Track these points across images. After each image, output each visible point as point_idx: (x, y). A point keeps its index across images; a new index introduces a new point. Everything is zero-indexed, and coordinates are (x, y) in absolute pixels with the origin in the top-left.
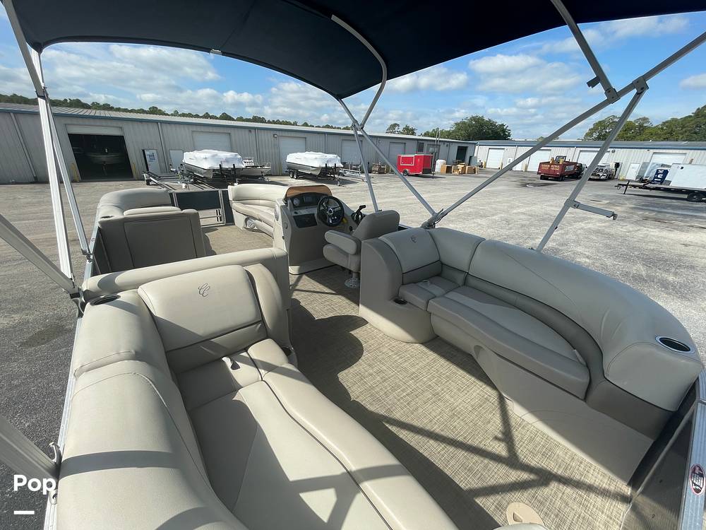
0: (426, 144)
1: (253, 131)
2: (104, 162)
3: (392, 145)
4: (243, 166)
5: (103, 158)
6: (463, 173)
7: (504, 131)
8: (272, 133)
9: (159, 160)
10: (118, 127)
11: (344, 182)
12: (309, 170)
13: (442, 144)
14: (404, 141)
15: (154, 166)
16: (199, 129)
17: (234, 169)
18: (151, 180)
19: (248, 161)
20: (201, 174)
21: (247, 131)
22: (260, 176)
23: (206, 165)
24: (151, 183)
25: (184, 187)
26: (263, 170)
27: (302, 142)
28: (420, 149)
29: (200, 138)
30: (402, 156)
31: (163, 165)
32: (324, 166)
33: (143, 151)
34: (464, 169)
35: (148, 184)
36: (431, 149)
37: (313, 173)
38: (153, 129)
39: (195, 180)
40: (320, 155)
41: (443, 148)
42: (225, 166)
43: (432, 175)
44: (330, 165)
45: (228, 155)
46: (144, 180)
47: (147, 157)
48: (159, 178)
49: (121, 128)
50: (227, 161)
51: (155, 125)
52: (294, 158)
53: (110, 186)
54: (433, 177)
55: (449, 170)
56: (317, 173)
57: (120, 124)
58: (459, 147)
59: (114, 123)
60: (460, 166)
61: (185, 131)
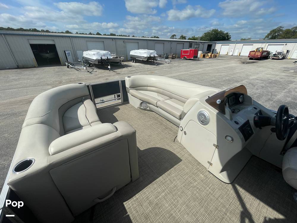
0: (193, 44)
1: (114, 40)
2: (48, 57)
3: (178, 45)
4: (112, 58)
5: (47, 55)
6: (211, 57)
7: (228, 36)
8: (123, 40)
9: (72, 56)
10: (51, 40)
11: (158, 64)
12: (141, 58)
13: (200, 44)
14: (183, 43)
15: (70, 59)
16: (89, 39)
17: (108, 59)
18: (69, 66)
19: (113, 55)
20: (92, 62)
21: (111, 40)
22: (119, 62)
23: (95, 58)
24: (69, 67)
25: (85, 69)
26: (121, 59)
27: (136, 44)
28: (190, 46)
29: (90, 44)
30: (183, 50)
31: (74, 58)
32: (149, 56)
33: (65, 51)
34: (211, 55)
35: (68, 68)
36: (195, 46)
37: (144, 60)
38: (68, 40)
39: (89, 65)
40: (146, 51)
41: (201, 45)
42: (103, 58)
43: (198, 59)
44: (152, 56)
45: (104, 52)
46: (66, 65)
47: (67, 54)
48: (73, 65)
49: (53, 40)
50: (104, 55)
51: (69, 38)
52: (133, 53)
53: (51, 69)
54: (198, 60)
55: (204, 56)
56: (146, 60)
57: (53, 38)
58: (208, 45)
59: (50, 38)
60: (209, 54)
61: (83, 41)
